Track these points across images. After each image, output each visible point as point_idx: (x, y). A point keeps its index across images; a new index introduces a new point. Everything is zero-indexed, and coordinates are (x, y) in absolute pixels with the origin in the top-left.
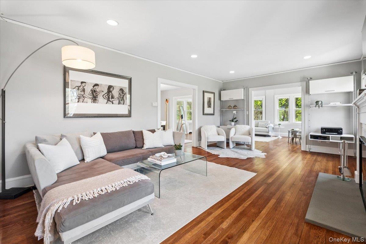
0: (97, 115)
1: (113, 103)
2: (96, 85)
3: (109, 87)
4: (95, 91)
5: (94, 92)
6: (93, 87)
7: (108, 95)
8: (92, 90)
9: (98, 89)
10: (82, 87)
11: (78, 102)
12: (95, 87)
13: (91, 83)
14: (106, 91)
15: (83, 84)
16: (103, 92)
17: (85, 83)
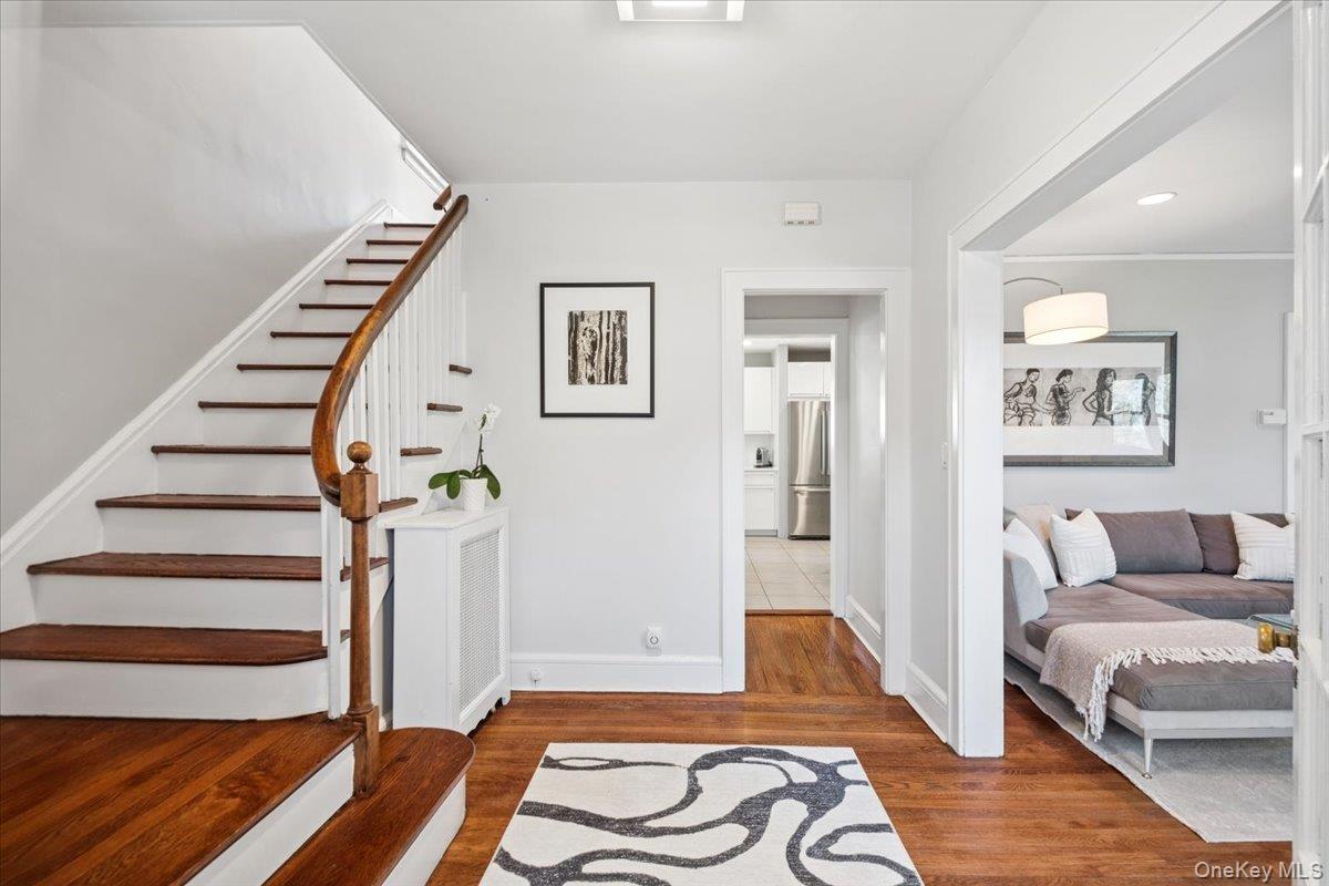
0: (1072, 460)
1: (1112, 423)
2: (1065, 373)
3: (1100, 374)
4: (1061, 391)
5: (1058, 392)
6: (1058, 379)
7: (1097, 398)
8: (1053, 390)
9: (1069, 384)
10: (1029, 383)
11: (1020, 424)
12: (1062, 380)
13: (1051, 369)
14: (1092, 386)
15: (1033, 377)
16: (1084, 390)
17: (1037, 370)
